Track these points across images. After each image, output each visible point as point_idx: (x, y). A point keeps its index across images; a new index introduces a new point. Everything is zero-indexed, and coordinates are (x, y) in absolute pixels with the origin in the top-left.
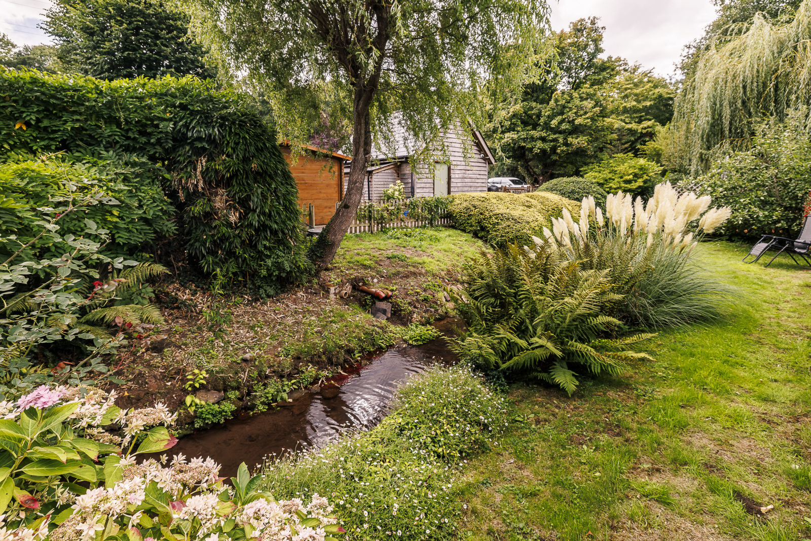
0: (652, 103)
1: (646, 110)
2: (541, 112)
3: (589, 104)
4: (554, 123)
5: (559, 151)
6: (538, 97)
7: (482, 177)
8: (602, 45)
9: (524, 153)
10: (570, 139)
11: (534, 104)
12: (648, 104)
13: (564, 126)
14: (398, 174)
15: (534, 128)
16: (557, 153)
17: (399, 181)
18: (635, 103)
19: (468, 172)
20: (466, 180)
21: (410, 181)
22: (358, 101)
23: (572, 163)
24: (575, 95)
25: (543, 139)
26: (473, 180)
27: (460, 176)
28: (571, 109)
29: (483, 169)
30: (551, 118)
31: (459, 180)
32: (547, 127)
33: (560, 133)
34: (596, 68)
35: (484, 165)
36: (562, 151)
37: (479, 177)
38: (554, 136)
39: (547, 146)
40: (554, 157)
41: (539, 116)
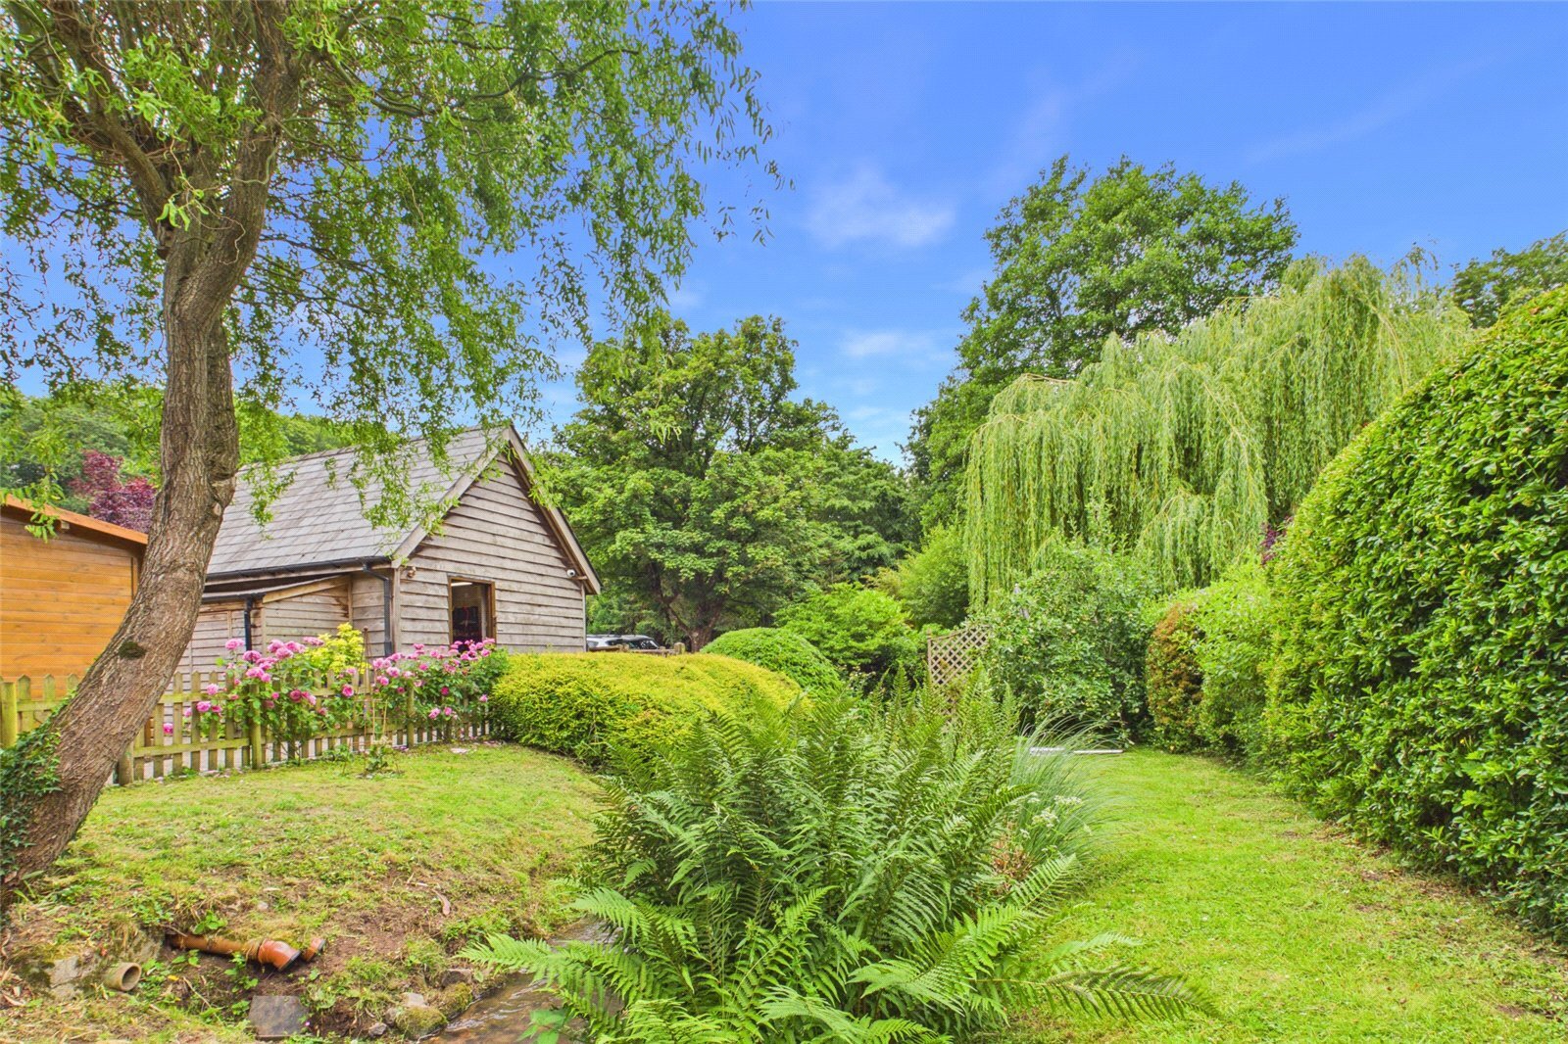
0: (873, 504)
1: (865, 515)
2: (689, 491)
3: (778, 483)
4: (719, 514)
5: (729, 575)
6: (681, 461)
7: (572, 623)
8: (794, 375)
9: (658, 580)
10: (750, 550)
11: (673, 474)
12: (867, 505)
13: (738, 523)
14: (346, 608)
15: (677, 525)
16: (727, 581)
17: (347, 626)
18: (846, 502)
19: (538, 610)
20: (535, 630)
21: (381, 625)
22: (183, 280)
23: (752, 604)
24: (754, 463)
25: (698, 549)
26: (552, 631)
27: (520, 618)
28: (748, 489)
29: (574, 604)
30: (710, 504)
31: (517, 629)
32: (702, 523)
33: (730, 537)
34: (787, 416)
35: (577, 596)
36: (736, 575)
37: (565, 622)
38: (720, 544)
39: (708, 566)
40: (724, 589)
41: (686, 501)
